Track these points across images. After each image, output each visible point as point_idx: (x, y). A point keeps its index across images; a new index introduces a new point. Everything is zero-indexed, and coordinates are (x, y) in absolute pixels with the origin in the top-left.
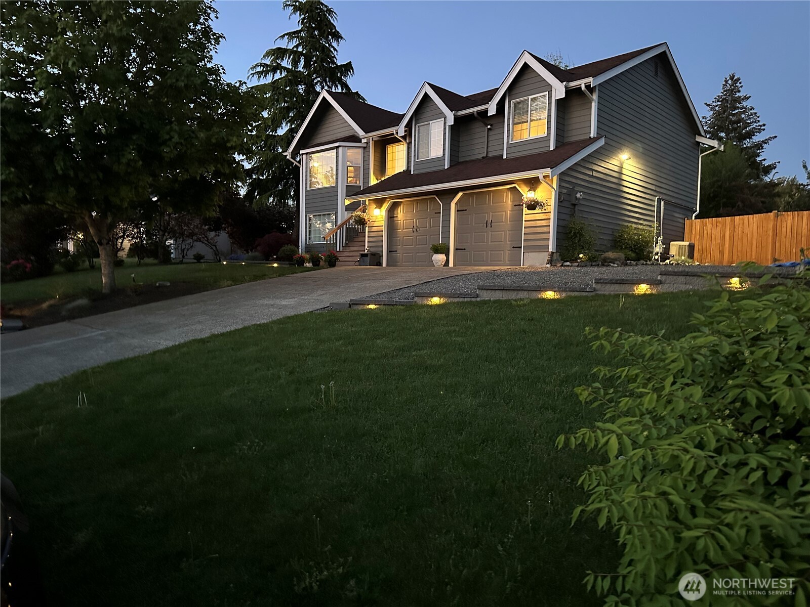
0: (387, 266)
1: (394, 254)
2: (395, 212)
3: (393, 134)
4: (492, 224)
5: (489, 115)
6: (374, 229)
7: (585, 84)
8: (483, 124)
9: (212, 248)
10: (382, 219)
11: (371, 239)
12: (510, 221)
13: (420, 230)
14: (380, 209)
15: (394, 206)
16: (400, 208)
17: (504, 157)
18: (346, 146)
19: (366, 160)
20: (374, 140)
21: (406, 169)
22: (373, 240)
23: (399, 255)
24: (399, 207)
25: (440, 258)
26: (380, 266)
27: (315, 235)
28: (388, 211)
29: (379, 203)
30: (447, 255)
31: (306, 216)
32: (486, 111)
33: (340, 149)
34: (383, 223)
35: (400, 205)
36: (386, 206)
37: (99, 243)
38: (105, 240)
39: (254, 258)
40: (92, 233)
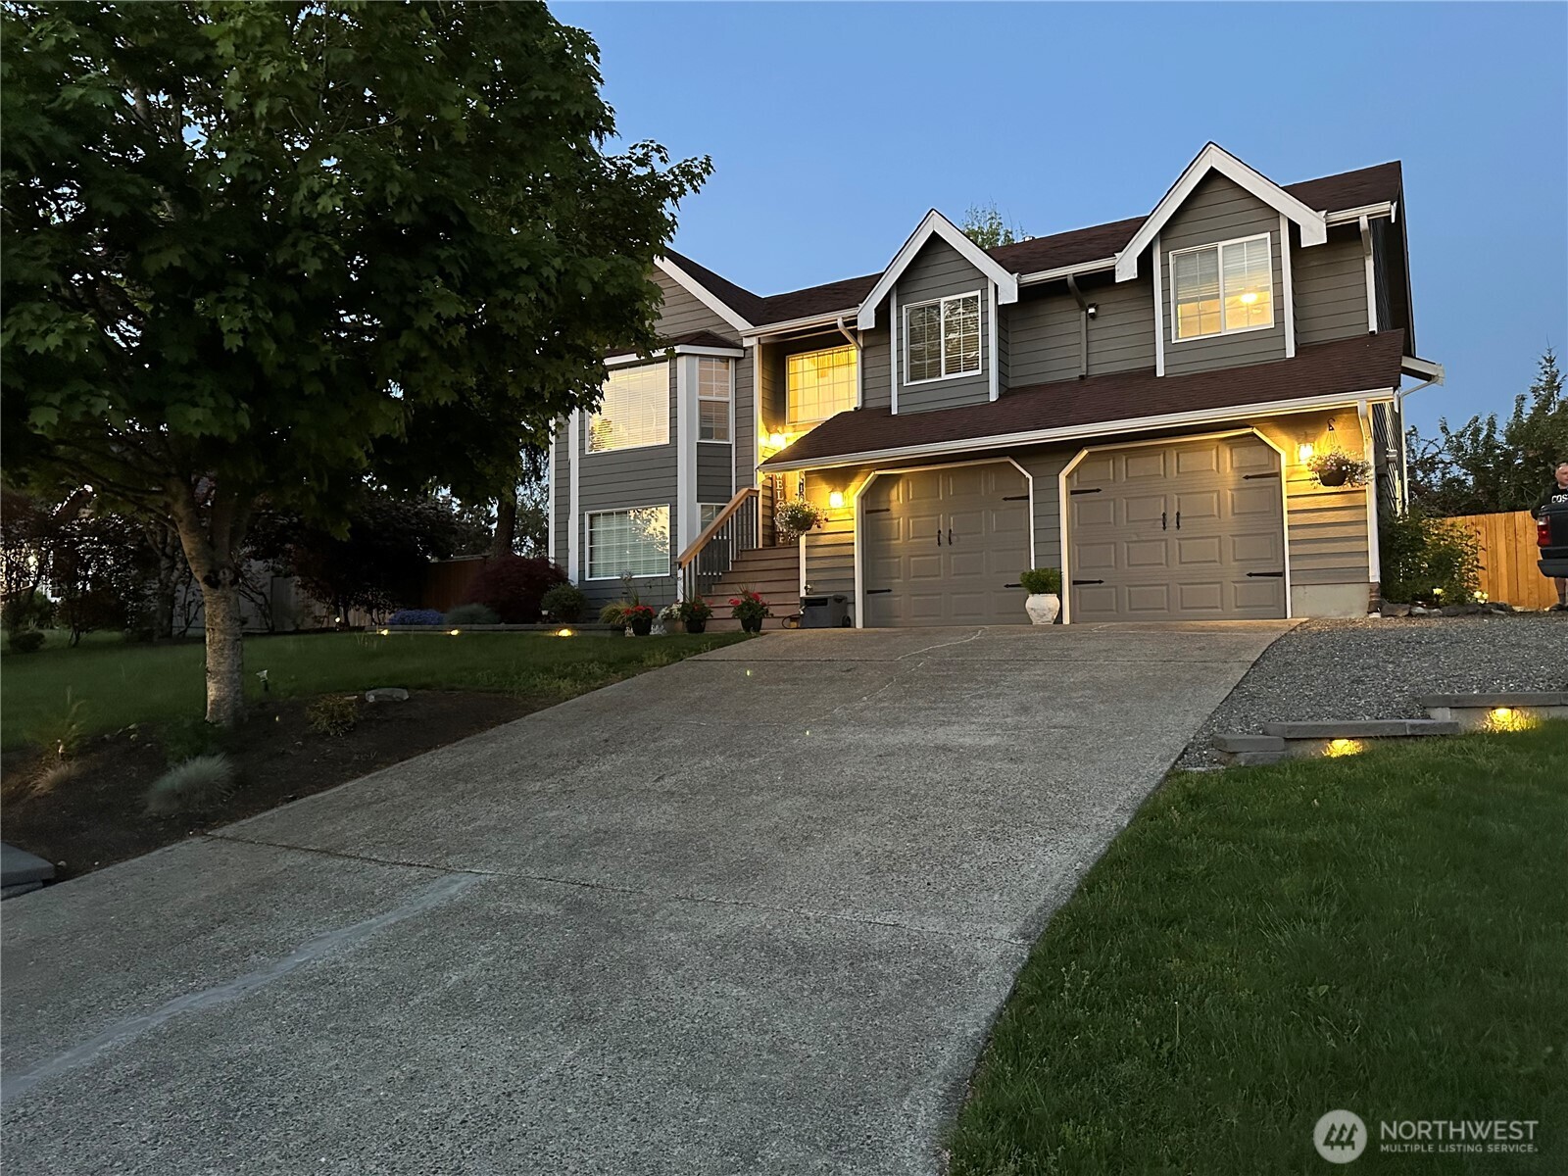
0: (864, 627)
1: (882, 598)
2: (883, 498)
3: (835, 326)
4: (1181, 521)
5: (1117, 281)
6: (824, 540)
7: (1368, 216)
8: (1077, 306)
9: (253, 600)
10: (848, 517)
11: (816, 564)
12: (1234, 514)
13: (958, 540)
14: (843, 491)
15: (880, 486)
16: (896, 487)
17: (1160, 373)
18: (696, 355)
19: (743, 388)
20: (762, 342)
21: (860, 405)
22: (822, 566)
23: (900, 600)
24: (893, 487)
25: (1041, 605)
26: (849, 626)
27: (607, 559)
28: (862, 498)
29: (840, 478)
30: (1060, 597)
31: (581, 516)
32: (1110, 273)
33: (682, 362)
34: (854, 525)
35: (898, 480)
36: (858, 486)
37: (207, 580)
38: (227, 572)
39: (472, 619)
40: (191, 550)
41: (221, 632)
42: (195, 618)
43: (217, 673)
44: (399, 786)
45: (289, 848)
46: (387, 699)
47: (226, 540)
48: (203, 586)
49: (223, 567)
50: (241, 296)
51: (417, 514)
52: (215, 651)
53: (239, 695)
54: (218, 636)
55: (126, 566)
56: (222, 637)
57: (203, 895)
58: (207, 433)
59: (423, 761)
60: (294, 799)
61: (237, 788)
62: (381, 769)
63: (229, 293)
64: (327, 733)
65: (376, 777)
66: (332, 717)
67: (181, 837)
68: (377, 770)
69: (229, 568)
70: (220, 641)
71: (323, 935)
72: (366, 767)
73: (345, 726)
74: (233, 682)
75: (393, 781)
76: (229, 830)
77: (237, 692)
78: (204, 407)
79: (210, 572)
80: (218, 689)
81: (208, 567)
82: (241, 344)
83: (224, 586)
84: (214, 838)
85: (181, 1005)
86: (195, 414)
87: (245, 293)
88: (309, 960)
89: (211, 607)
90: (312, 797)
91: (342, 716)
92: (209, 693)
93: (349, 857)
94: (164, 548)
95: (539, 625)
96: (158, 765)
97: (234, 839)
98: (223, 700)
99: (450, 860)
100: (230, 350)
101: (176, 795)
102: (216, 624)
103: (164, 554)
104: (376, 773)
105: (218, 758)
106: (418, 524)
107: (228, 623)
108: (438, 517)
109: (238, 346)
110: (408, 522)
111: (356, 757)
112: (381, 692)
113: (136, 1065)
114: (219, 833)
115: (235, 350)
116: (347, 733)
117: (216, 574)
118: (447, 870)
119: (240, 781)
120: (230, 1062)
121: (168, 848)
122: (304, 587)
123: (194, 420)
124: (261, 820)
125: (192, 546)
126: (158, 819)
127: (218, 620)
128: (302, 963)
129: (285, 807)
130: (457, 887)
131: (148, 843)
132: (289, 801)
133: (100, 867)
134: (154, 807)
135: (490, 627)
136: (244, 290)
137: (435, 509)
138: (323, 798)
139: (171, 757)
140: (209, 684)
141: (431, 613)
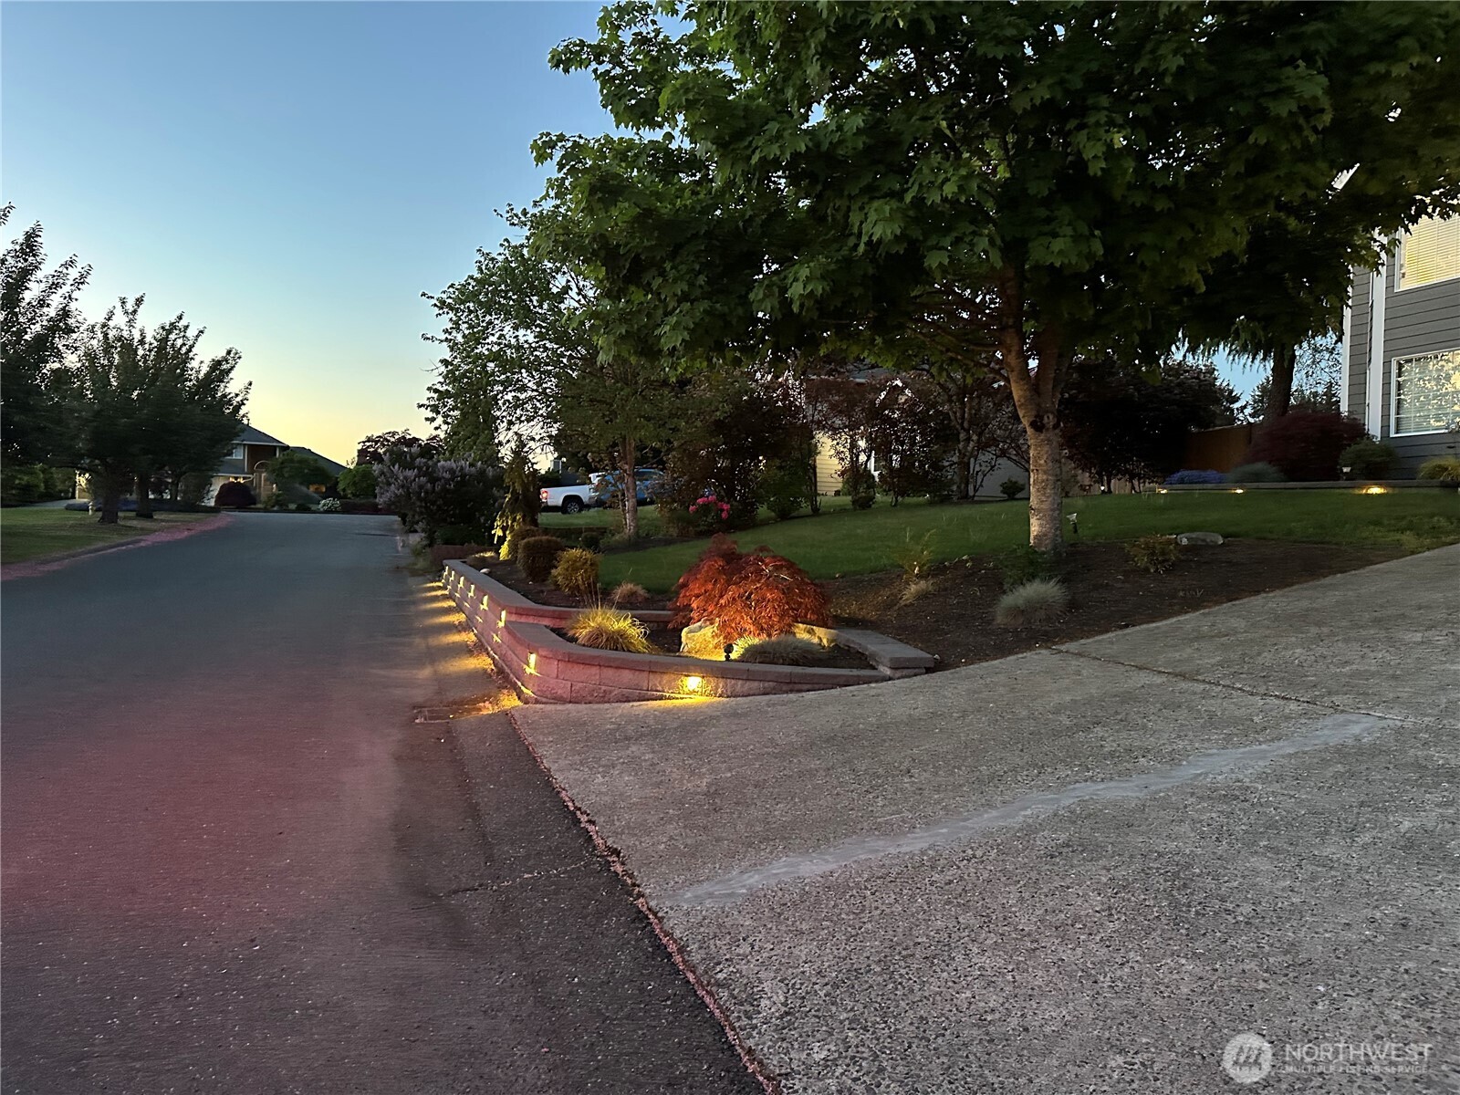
31: (1386, 363)
37: (1033, 424)
38: (1051, 417)
39: (1257, 477)
40: (1020, 397)
41: (1045, 472)
42: (981, 485)
43: (1039, 511)
44: (1239, 624)
45: (1140, 668)
46: (1200, 543)
47: (1050, 386)
48: (1030, 431)
49: (1047, 412)
50: (1103, 120)
51: (1179, 385)
52: (1038, 490)
53: (1058, 532)
54: (1042, 476)
55: (930, 442)
56: (1045, 477)
57: (1068, 698)
58: (1066, 261)
59: (1257, 601)
60: (1127, 626)
61: (1070, 611)
62: (1210, 607)
63: (1091, 120)
64: (1147, 570)
65: (1209, 613)
66: (1153, 554)
67: (1029, 648)
68: (1205, 607)
69: (1052, 413)
70: (1043, 481)
71: (1210, 751)
72: (1192, 605)
73: (1166, 564)
74: (1053, 519)
75: (1231, 618)
76: (1072, 646)
77: (1056, 530)
78: (1065, 236)
79: (1036, 417)
80: (1041, 525)
81: (1034, 413)
82: (1104, 166)
83: (1048, 429)
84: (1060, 652)
85: (1085, 790)
86: (1058, 244)
87: (1107, 116)
88: (1207, 774)
89: (1036, 450)
90: (1145, 626)
91: (1163, 553)
92: (1032, 529)
93: (1210, 683)
94: (962, 423)
95: (1342, 483)
96: (997, 585)
97: (1080, 655)
98: (1045, 535)
99: (1337, 699)
100: (1096, 174)
101: (1017, 612)
102: (1040, 465)
103: (963, 428)
104: (1207, 610)
105: (1052, 583)
106: (1180, 394)
107: (1050, 464)
108: (1200, 386)
109: (1102, 169)
110: (1171, 392)
111: (1181, 594)
112: (1194, 535)
113: (1063, 837)
114: (1063, 648)
115: (1099, 173)
116: (1166, 571)
117: (1042, 418)
118: (1335, 707)
119: (1072, 605)
120: (1160, 855)
121: (1020, 656)
122: (1070, 458)
123: (1057, 251)
124: (1099, 641)
125: (1021, 393)
126: (1006, 631)
127: (1042, 462)
128: (1200, 775)
129: (1120, 632)
130: (1360, 727)
131: (1002, 650)
132: (1122, 628)
133: (966, 664)
134: (1000, 619)
135: (1282, 485)
136: (1106, 113)
137: (1198, 378)
138: (1157, 628)
139: (1008, 579)
140: (1032, 521)
141: (1211, 474)
